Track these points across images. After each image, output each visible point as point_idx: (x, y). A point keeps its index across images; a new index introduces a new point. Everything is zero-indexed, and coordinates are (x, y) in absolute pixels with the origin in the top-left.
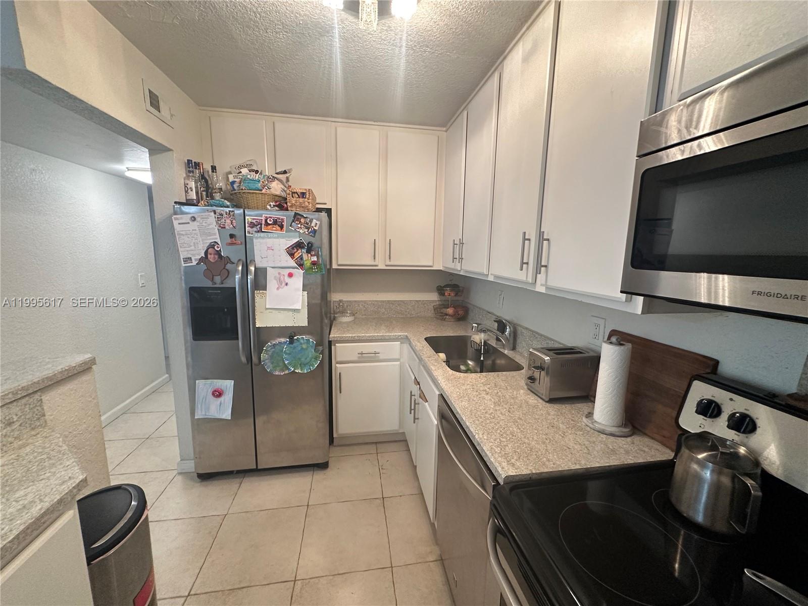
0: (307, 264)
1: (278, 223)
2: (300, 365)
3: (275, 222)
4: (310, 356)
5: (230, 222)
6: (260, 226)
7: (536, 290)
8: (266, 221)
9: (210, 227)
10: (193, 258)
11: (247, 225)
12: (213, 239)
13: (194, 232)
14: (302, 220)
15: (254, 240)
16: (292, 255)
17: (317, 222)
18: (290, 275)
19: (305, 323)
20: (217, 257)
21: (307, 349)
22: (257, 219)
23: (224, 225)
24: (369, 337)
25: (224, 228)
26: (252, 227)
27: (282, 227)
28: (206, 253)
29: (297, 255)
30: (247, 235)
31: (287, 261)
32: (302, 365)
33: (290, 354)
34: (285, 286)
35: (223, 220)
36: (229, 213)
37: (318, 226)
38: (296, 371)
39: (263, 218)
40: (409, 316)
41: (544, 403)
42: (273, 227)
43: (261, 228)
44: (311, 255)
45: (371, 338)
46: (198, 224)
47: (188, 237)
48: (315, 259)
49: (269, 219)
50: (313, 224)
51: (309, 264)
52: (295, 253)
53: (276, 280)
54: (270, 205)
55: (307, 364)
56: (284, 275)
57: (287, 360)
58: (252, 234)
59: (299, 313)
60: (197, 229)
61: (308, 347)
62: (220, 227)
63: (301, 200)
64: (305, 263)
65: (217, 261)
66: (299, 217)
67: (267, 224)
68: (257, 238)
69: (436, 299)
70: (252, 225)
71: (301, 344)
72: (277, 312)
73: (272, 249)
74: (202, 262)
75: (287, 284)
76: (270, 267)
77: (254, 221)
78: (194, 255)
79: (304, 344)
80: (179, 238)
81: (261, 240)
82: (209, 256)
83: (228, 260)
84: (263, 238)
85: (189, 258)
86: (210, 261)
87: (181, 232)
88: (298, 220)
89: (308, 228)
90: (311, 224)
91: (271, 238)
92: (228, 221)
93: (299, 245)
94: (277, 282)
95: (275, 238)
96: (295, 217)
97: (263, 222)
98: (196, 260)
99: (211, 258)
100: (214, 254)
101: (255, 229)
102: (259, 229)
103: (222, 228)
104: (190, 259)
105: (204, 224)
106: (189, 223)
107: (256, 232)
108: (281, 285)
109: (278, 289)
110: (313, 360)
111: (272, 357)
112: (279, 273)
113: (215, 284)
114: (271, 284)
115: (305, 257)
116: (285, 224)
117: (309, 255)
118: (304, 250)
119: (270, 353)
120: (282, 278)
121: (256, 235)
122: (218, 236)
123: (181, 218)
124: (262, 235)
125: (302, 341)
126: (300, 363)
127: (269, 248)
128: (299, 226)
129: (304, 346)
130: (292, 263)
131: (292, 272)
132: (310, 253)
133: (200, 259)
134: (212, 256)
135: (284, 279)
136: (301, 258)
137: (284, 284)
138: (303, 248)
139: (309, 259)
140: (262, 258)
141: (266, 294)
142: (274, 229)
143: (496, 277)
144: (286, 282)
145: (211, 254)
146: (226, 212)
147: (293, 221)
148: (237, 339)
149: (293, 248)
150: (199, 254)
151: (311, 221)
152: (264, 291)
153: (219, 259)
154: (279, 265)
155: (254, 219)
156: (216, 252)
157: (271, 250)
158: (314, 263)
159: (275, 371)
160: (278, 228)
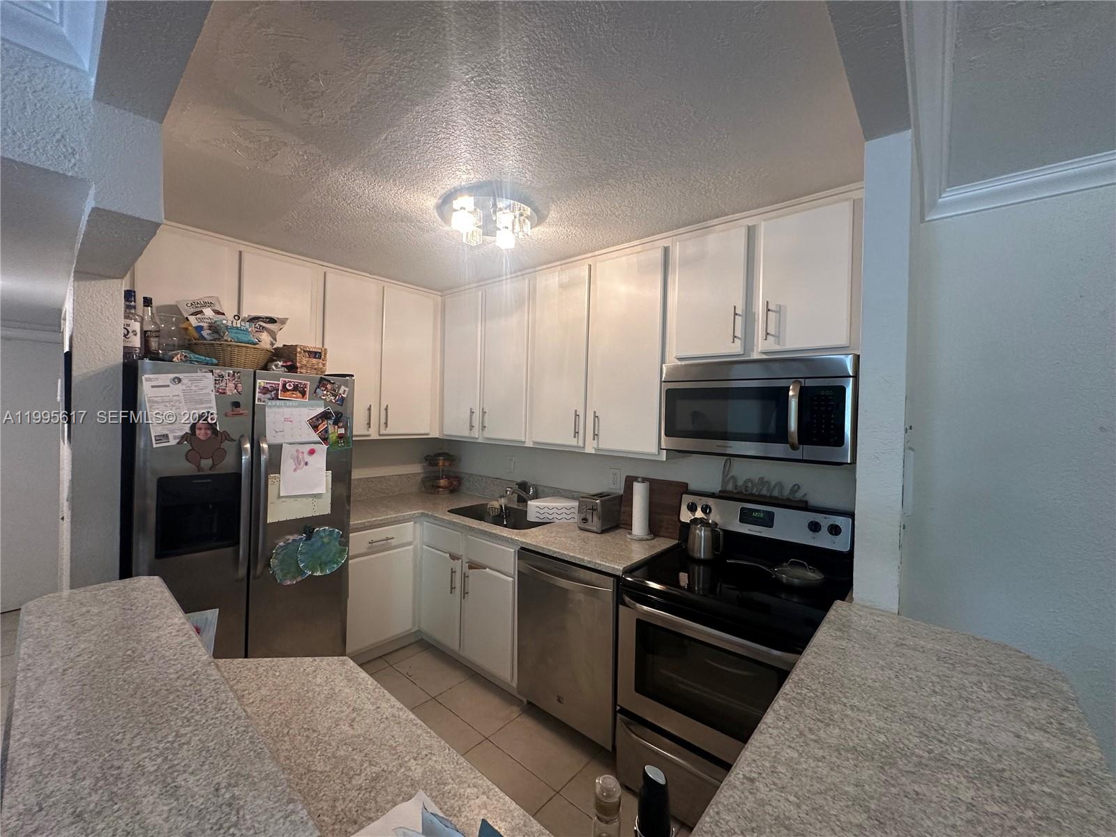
0: (333, 437)
1: (300, 389)
2: (320, 565)
3: (296, 388)
4: (334, 551)
5: (234, 385)
6: (275, 392)
7: (586, 452)
8: (284, 386)
9: (205, 391)
10: (171, 437)
11: (257, 390)
12: (206, 408)
13: (175, 398)
14: (329, 386)
15: (266, 409)
16: (315, 428)
17: (346, 389)
18: (312, 452)
19: (327, 511)
20: (209, 432)
21: (328, 543)
22: (273, 383)
23: (225, 390)
24: (381, 520)
25: (224, 393)
26: (265, 394)
27: (303, 394)
28: (193, 427)
29: (321, 428)
30: (256, 402)
31: (309, 435)
32: (323, 565)
33: (307, 553)
34: (305, 467)
35: (224, 384)
36: (234, 375)
37: (346, 393)
38: (315, 574)
39: (280, 383)
40: (391, 494)
41: (599, 536)
42: (293, 394)
43: (277, 395)
44: (339, 427)
45: (383, 522)
46: (184, 387)
47: (166, 406)
48: (342, 431)
49: (288, 384)
50: (341, 392)
51: (334, 438)
52: (319, 424)
53: (293, 459)
54: (276, 366)
55: (330, 562)
56: (303, 453)
57: (302, 562)
58: (264, 402)
59: (320, 498)
60: (181, 395)
61: (331, 540)
62: (218, 392)
63: (314, 361)
64: (331, 436)
65: (210, 437)
66: (325, 382)
67: (285, 389)
68: (270, 407)
69: (420, 471)
70: (265, 391)
71: (322, 537)
72: (292, 500)
73: (291, 421)
74: (186, 441)
75: (306, 464)
76: (287, 443)
77: (268, 386)
78: (172, 431)
79: (325, 537)
80: (150, 407)
81: (277, 410)
82: (197, 432)
83: (226, 436)
84: (279, 407)
85: (164, 435)
86: (199, 439)
87: (156, 399)
88: (324, 386)
89: (335, 396)
90: (339, 390)
91: (289, 407)
92: (231, 385)
93: (325, 416)
94: (294, 461)
95: (292, 406)
96: (320, 382)
97: (280, 388)
98: (175, 438)
99: (201, 434)
100: (206, 429)
101: (268, 396)
102: (273, 396)
103: (221, 393)
104: (166, 436)
105: (193, 388)
106: (168, 386)
107: (269, 399)
108: (300, 464)
109: (295, 470)
110: (338, 555)
111: (282, 562)
112: (297, 451)
113: (203, 471)
114: (287, 464)
115: (331, 429)
116: (308, 390)
117: (336, 427)
118: (331, 422)
119: (280, 557)
120: (300, 456)
121: (270, 403)
122: (214, 404)
123: (157, 379)
124: (278, 402)
125: (322, 534)
126: (319, 562)
127: (286, 420)
128: (325, 392)
129: (326, 540)
130: (315, 437)
131: (314, 448)
132: (337, 424)
133: (183, 437)
134: (203, 431)
135: (303, 458)
136: (326, 430)
137: (303, 463)
138: (330, 418)
139: (335, 431)
140: (277, 432)
141: (280, 478)
142: (294, 396)
143: (535, 443)
144: (306, 461)
145: (200, 429)
146: (229, 374)
147: (318, 387)
148: (238, 543)
149: (318, 420)
150: (181, 430)
151: (339, 388)
152: (276, 475)
153: (213, 436)
154: (299, 440)
155: (267, 383)
156: (207, 426)
157: (289, 422)
158: (340, 437)
159: (285, 580)
160: (299, 395)
